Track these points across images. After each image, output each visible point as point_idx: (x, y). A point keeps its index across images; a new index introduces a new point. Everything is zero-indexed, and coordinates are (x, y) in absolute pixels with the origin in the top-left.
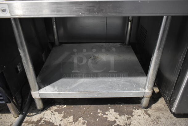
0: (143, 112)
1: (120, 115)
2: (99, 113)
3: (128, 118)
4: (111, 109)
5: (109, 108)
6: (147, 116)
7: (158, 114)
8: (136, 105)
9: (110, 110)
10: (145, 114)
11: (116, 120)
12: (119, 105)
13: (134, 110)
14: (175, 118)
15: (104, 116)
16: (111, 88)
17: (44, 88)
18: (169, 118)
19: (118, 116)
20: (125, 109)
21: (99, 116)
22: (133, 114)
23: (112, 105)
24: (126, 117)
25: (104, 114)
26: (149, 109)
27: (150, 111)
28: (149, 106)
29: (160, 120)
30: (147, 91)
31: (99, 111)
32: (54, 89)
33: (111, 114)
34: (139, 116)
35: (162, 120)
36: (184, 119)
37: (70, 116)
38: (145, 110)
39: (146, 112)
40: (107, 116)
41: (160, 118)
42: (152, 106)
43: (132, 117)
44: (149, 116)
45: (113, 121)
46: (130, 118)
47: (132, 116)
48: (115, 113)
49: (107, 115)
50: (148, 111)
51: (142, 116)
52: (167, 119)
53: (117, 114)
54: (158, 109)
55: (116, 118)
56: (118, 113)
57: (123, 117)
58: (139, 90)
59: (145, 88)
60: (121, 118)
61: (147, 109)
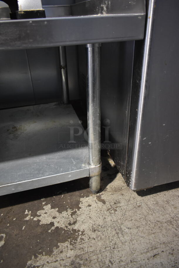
0: (95, 199)
1: (60, 212)
2: (27, 215)
3: (73, 214)
4: (46, 204)
5: (43, 203)
6: (100, 204)
7: (116, 196)
8: (84, 191)
9: (44, 207)
10: (97, 201)
11: (53, 220)
12: (59, 196)
13: (81, 199)
14: (139, 198)
15: (35, 219)
16: (36, 172)
18: (132, 199)
19: (57, 214)
20: (69, 201)
21: (27, 221)
22: (80, 206)
23: (49, 199)
24: (70, 211)
25: (35, 215)
26: (103, 192)
27: (104, 195)
28: (102, 188)
29: (118, 205)
31: (26, 212)
33: (46, 213)
34: (90, 206)
35: (121, 205)
36: (152, 195)
38: (98, 195)
39: (99, 198)
40: (40, 218)
41: (119, 202)
42: (108, 187)
43: (79, 210)
44: (104, 202)
45: (49, 223)
46: (76, 212)
47: (79, 208)
48: (52, 210)
49: (40, 216)
50: (102, 196)
51: (94, 205)
52: (129, 201)
53: (55, 212)
54: (117, 190)
55: (54, 218)
56: (57, 209)
57: (64, 214)
59: (89, 164)
60: (61, 215)
61: (101, 193)
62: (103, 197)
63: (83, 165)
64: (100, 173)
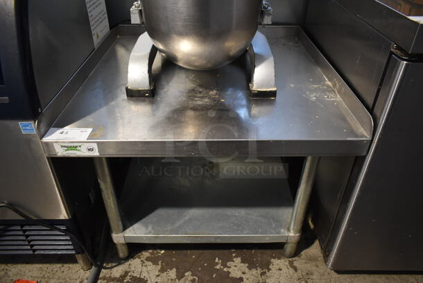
0: (287, 263)
1: (250, 268)
2: (217, 264)
3: (263, 274)
4: (236, 257)
5: (234, 255)
6: (292, 270)
7: (310, 267)
8: (278, 251)
9: (234, 259)
10: (288, 266)
11: (242, 276)
12: (249, 251)
13: (273, 260)
14: (335, 275)
15: (225, 270)
16: (236, 228)
17: (131, 227)
18: (326, 274)
19: (247, 270)
20: (259, 259)
21: (218, 270)
22: (271, 267)
23: (239, 251)
24: (259, 271)
25: (225, 266)
26: (296, 258)
27: (298, 262)
28: (297, 253)
29: (311, 277)
30: (292, 234)
31: (217, 260)
32: (147, 229)
33: (235, 266)
34: (280, 269)
35: (313, 277)
36: (349, 275)
37: (171, 269)
38: (291, 259)
39: (291, 264)
40: (230, 270)
41: (312, 274)
42: (302, 253)
43: (268, 271)
44: (296, 269)
45: (238, 277)
46: (265, 273)
47: (269, 270)
48: (242, 264)
49: (229, 267)
50: (295, 262)
51: (285, 270)
52: (323, 275)
53: (244, 267)
54: (311, 259)
55: (244, 273)
56: (247, 265)
57: (254, 271)
58: (279, 233)
59: (289, 230)
60: (250, 272)
61: (294, 259)
62: (296, 264)
63: (282, 230)
64: (297, 241)
